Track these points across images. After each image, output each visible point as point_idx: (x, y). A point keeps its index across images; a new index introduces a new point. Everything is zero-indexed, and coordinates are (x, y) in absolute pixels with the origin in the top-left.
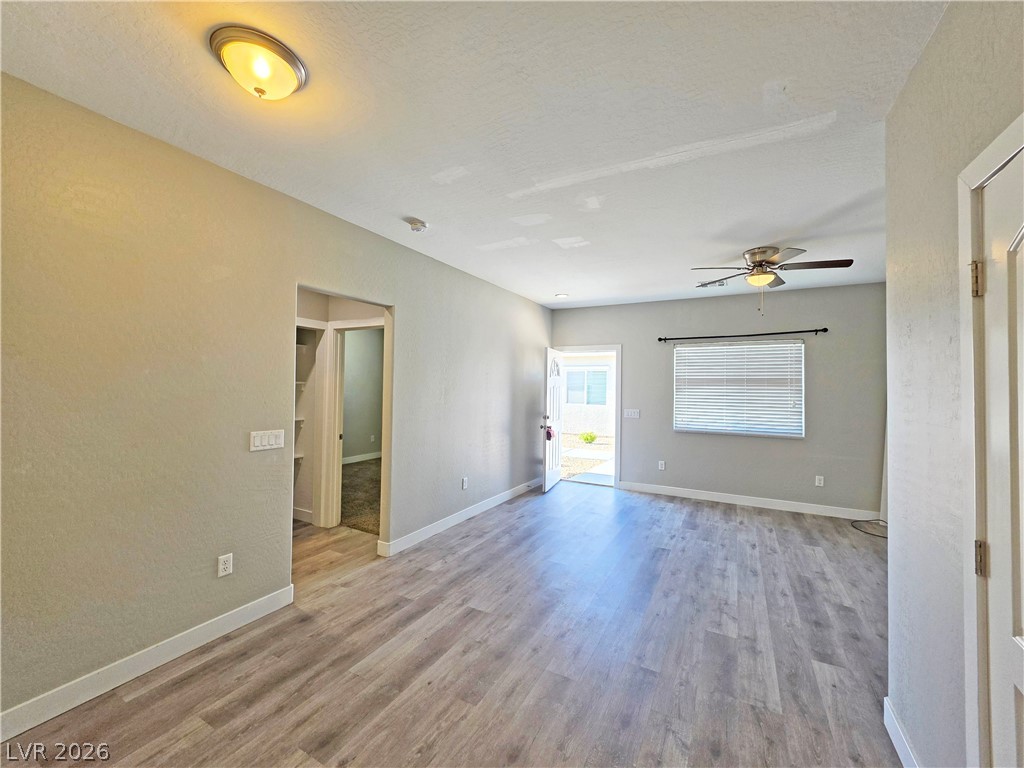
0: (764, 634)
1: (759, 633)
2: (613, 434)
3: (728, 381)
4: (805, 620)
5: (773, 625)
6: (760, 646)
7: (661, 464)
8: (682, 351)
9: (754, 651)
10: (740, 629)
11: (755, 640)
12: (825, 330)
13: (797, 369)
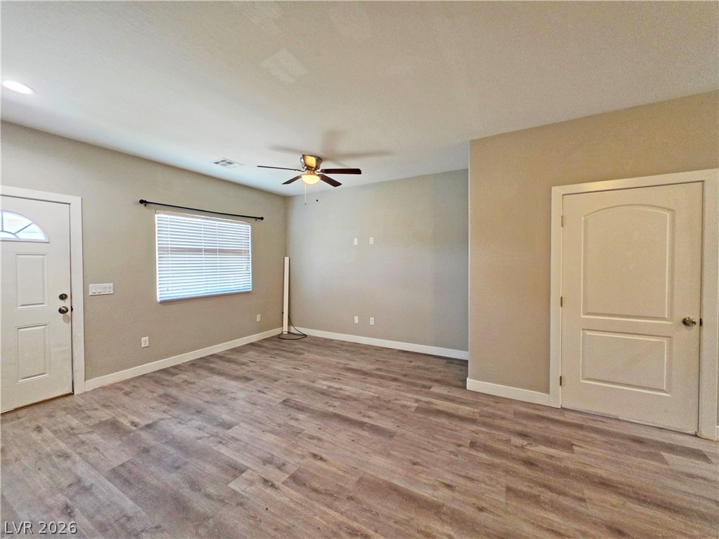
3: (207, 251)
7: (145, 341)
12: (262, 218)
13: (247, 244)
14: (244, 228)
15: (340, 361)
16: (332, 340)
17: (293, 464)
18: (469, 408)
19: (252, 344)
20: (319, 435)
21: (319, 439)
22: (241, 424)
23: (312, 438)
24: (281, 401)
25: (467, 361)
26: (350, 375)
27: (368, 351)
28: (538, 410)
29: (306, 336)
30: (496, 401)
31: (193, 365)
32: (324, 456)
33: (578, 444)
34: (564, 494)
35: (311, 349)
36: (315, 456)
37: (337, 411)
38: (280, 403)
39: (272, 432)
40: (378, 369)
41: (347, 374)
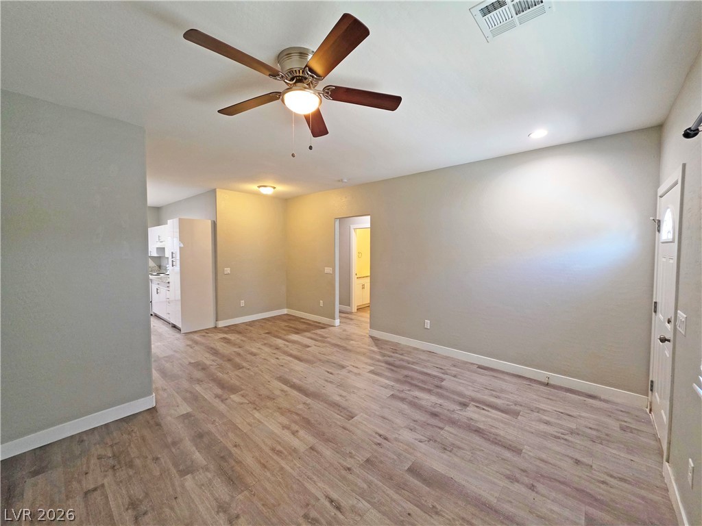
0: (222, 407)
1: (224, 405)
4: (209, 433)
5: (222, 415)
6: (217, 400)
9: (217, 396)
10: (233, 401)
11: (222, 401)
17: (344, 372)
20: (326, 383)
21: (327, 381)
22: (385, 398)
23: (331, 382)
24: (356, 418)
32: (327, 373)
36: (331, 374)
37: (305, 398)
38: (356, 415)
39: (359, 389)
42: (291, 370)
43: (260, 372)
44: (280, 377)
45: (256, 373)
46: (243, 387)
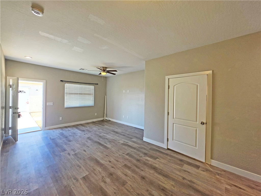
2: (42, 111)
3: (79, 94)
7: (61, 118)
8: (67, 85)
10: (122, 141)
12: (98, 84)
13: (93, 92)
14: (92, 87)
15: (113, 129)
16: (117, 123)
17: (78, 151)
18: (137, 145)
19: (93, 122)
21: (89, 147)
22: (74, 141)
23: (87, 146)
24: (88, 137)
25: (143, 130)
26: (112, 133)
27: (124, 127)
28: (159, 148)
29: (110, 121)
30: (148, 144)
31: (74, 126)
32: (86, 151)
33: (159, 158)
34: (139, 168)
35: (109, 125)
36: (84, 150)
40: (122, 132)
41: (112, 132)
42: (102, 153)
43: (117, 152)
44: (107, 149)
45: (119, 151)
46: (121, 145)
